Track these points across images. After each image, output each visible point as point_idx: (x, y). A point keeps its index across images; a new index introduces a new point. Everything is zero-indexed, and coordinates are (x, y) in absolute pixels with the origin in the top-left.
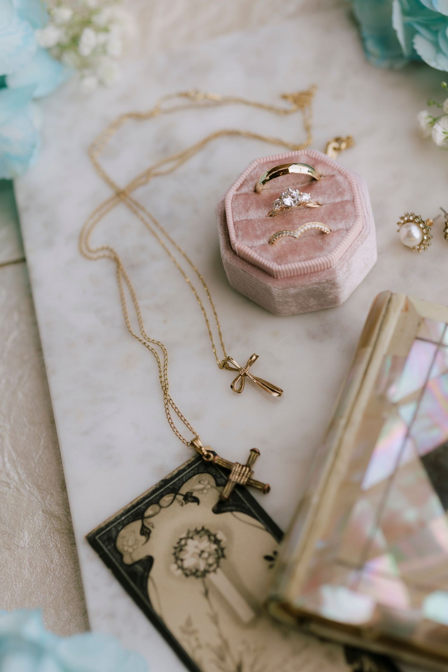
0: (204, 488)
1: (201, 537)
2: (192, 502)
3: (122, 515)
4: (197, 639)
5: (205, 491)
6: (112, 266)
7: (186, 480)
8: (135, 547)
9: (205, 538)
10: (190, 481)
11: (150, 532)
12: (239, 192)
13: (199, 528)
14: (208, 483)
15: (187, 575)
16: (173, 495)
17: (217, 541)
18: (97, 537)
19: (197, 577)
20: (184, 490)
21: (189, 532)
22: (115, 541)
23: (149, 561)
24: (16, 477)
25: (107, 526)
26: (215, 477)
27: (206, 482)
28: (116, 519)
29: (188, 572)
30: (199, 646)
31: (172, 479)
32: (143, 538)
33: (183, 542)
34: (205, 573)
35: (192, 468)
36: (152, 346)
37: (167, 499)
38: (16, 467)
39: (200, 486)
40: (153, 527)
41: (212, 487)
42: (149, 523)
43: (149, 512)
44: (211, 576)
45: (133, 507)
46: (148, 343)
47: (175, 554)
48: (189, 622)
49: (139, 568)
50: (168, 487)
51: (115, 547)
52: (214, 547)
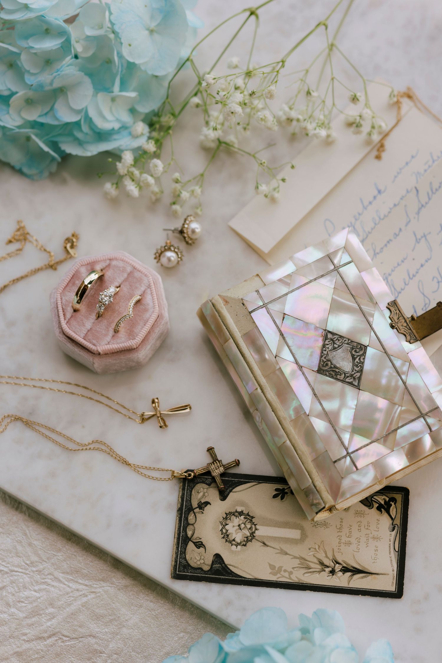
0: (204, 493)
1: (230, 519)
2: (206, 506)
3: (177, 548)
4: (285, 571)
5: (206, 494)
6: (19, 424)
7: (190, 498)
8: (203, 557)
9: (233, 517)
10: (192, 497)
11: (202, 542)
12: (67, 319)
13: (225, 516)
14: (204, 489)
15: (245, 545)
16: (192, 512)
17: (241, 513)
18: (177, 573)
19: (251, 541)
20: (195, 504)
21: (222, 524)
22: (189, 565)
23: (218, 558)
24: (84, 587)
25: (176, 562)
26: (203, 482)
27: (202, 489)
28: (177, 554)
29: (244, 543)
30: (291, 573)
31: (182, 505)
32: (202, 549)
33: (224, 531)
34: (252, 534)
35: (186, 489)
36: (92, 446)
37: (191, 517)
38: (77, 582)
39: (201, 494)
40: (200, 539)
41: (207, 489)
42: (196, 539)
43: (189, 533)
44: (257, 533)
45: (178, 539)
46: (88, 447)
47: (226, 541)
48: (272, 567)
49: (217, 566)
50: (185, 511)
51: (192, 568)
52: (242, 517)
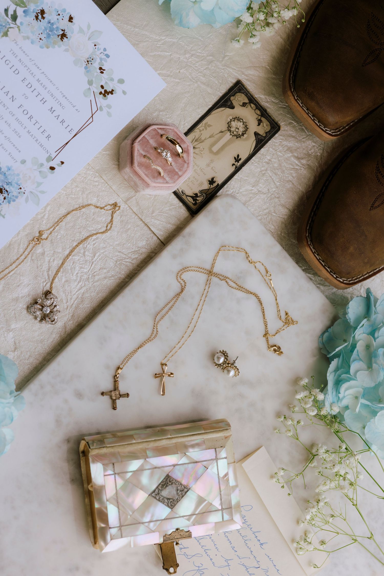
0: (264, 127)
1: (244, 128)
2: (258, 123)
3: (250, 94)
4: (203, 130)
5: (263, 128)
7: (267, 120)
8: (238, 101)
9: (244, 130)
10: (267, 121)
11: (244, 107)
13: (248, 127)
14: (266, 129)
15: (228, 123)
16: (261, 115)
17: (243, 135)
18: (240, 84)
19: (228, 128)
20: (263, 119)
21: (245, 122)
22: (239, 92)
23: (232, 107)
25: (245, 88)
26: (269, 131)
27: (267, 128)
28: (249, 92)
29: (229, 124)
30: (200, 131)
31: (267, 113)
32: (241, 104)
33: (241, 120)
34: (230, 131)
35: (272, 121)
37: (259, 112)
39: (265, 126)
40: (246, 107)
41: (265, 130)
42: (248, 106)
43: (252, 105)
44: (229, 133)
45: (254, 99)
47: (236, 117)
48: (209, 126)
49: (229, 103)
50: (263, 112)
51: (237, 92)
52: (241, 134)
